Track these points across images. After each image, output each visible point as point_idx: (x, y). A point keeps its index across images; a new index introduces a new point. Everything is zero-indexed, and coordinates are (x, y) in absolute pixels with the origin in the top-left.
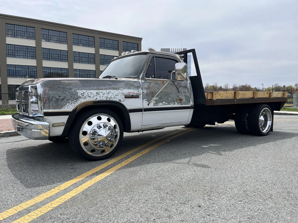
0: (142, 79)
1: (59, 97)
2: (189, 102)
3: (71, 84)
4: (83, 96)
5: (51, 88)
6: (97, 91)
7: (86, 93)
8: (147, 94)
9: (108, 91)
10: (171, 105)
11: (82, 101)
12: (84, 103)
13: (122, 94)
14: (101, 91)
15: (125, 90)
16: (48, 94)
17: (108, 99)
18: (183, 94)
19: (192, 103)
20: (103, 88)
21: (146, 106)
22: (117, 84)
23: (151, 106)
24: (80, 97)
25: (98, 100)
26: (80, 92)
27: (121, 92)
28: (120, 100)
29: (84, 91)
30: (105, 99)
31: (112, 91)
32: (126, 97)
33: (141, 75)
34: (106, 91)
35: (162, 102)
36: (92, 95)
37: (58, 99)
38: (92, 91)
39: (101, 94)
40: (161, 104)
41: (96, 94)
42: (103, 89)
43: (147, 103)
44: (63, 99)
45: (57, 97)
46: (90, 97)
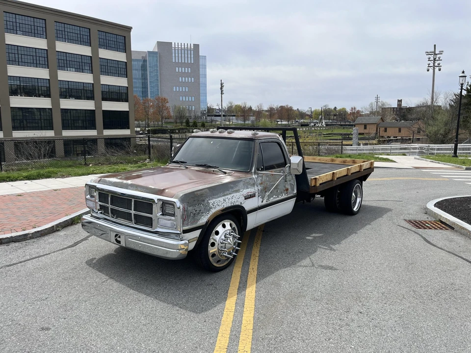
0: (255, 173)
1: (196, 211)
2: (294, 190)
3: (202, 194)
4: (214, 206)
5: (188, 203)
6: (223, 197)
7: (216, 202)
8: (261, 191)
9: (232, 195)
10: (281, 198)
11: (213, 211)
12: (215, 213)
13: (242, 196)
14: (226, 197)
15: (245, 190)
16: (187, 211)
17: (232, 205)
18: (289, 183)
19: (295, 191)
20: (228, 192)
21: (260, 204)
22: (237, 186)
23: (265, 202)
24: (211, 208)
25: (225, 207)
26: (211, 201)
27: (241, 193)
28: (241, 203)
29: (214, 200)
30: (230, 205)
31: (235, 194)
32: (245, 199)
33: (253, 169)
34: (230, 195)
36: (220, 203)
37: (195, 214)
38: (220, 199)
39: (227, 200)
40: (272, 198)
41: (223, 201)
42: (227, 195)
43: (261, 200)
44: (199, 213)
45: (194, 212)
46: (219, 205)
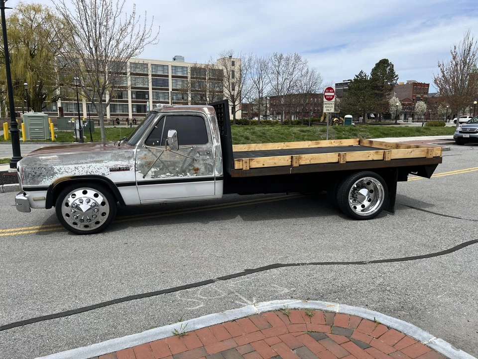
0: (140, 147)
1: (35, 173)
2: (212, 171)
3: (48, 160)
4: (60, 171)
5: (28, 165)
6: (76, 166)
7: (63, 168)
8: (142, 165)
9: (88, 165)
10: (182, 177)
11: (59, 176)
12: (61, 179)
13: (106, 168)
14: (80, 165)
15: (111, 162)
16: (24, 171)
17: (89, 174)
18: (201, 162)
19: (216, 173)
20: (84, 161)
21: (141, 179)
22: (101, 156)
23: (148, 178)
24: (56, 173)
25: (77, 174)
26: (57, 167)
27: (105, 164)
28: (104, 174)
29: (61, 166)
30: (85, 174)
31: (94, 165)
32: (111, 171)
33: (139, 142)
34: (86, 164)
36: (70, 171)
37: (34, 176)
38: (69, 166)
39: (80, 169)
40: (163, 176)
41: (74, 169)
42: (82, 163)
43: (142, 175)
44: (39, 176)
45: (34, 174)
46: (67, 172)
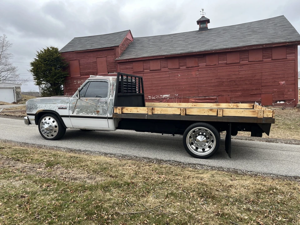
6: (45, 105)
8: (72, 107)
9: (51, 105)
12: (39, 110)
13: (57, 107)
15: (59, 104)
17: (50, 109)
21: (71, 114)
23: (75, 114)
24: (38, 108)
25: (45, 109)
26: (38, 105)
27: (57, 105)
28: (56, 110)
29: (40, 105)
30: (48, 109)
33: (74, 95)
34: (49, 104)
35: (82, 112)
38: (43, 105)
39: (47, 106)
40: (81, 114)
43: (72, 112)
44: (32, 108)
45: (30, 107)
46: (42, 107)
